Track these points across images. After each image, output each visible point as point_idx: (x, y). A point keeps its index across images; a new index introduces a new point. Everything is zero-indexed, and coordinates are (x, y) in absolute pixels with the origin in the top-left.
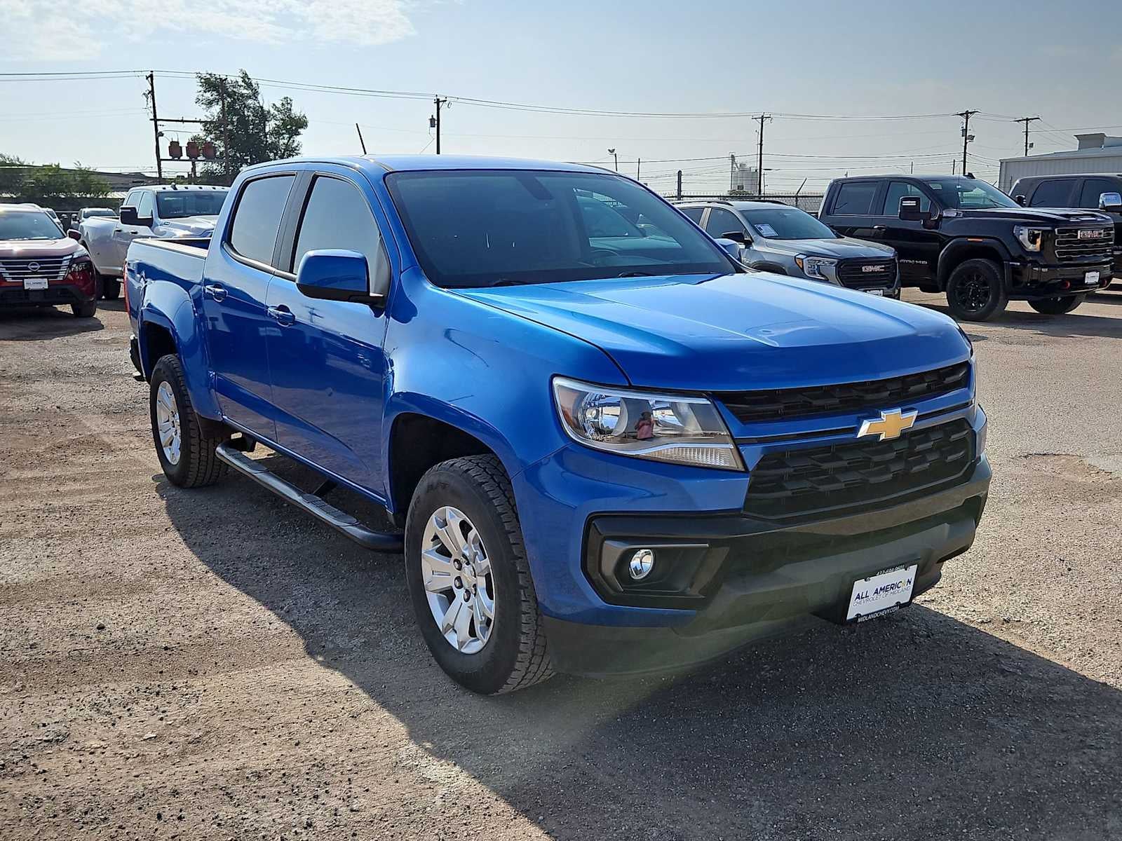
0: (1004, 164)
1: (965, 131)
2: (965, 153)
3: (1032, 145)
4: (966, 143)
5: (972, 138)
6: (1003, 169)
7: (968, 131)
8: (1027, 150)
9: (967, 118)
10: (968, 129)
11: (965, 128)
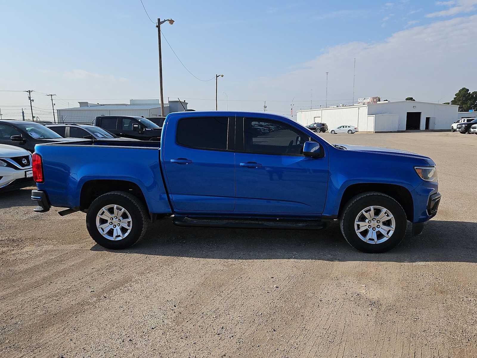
0: (58, 111)
1: (30, 98)
2: (31, 106)
3: (55, 104)
4: (31, 102)
5: (33, 100)
6: (59, 113)
7: (31, 98)
8: (53, 106)
9: (30, 93)
10: (31, 97)
11: (29, 97)
